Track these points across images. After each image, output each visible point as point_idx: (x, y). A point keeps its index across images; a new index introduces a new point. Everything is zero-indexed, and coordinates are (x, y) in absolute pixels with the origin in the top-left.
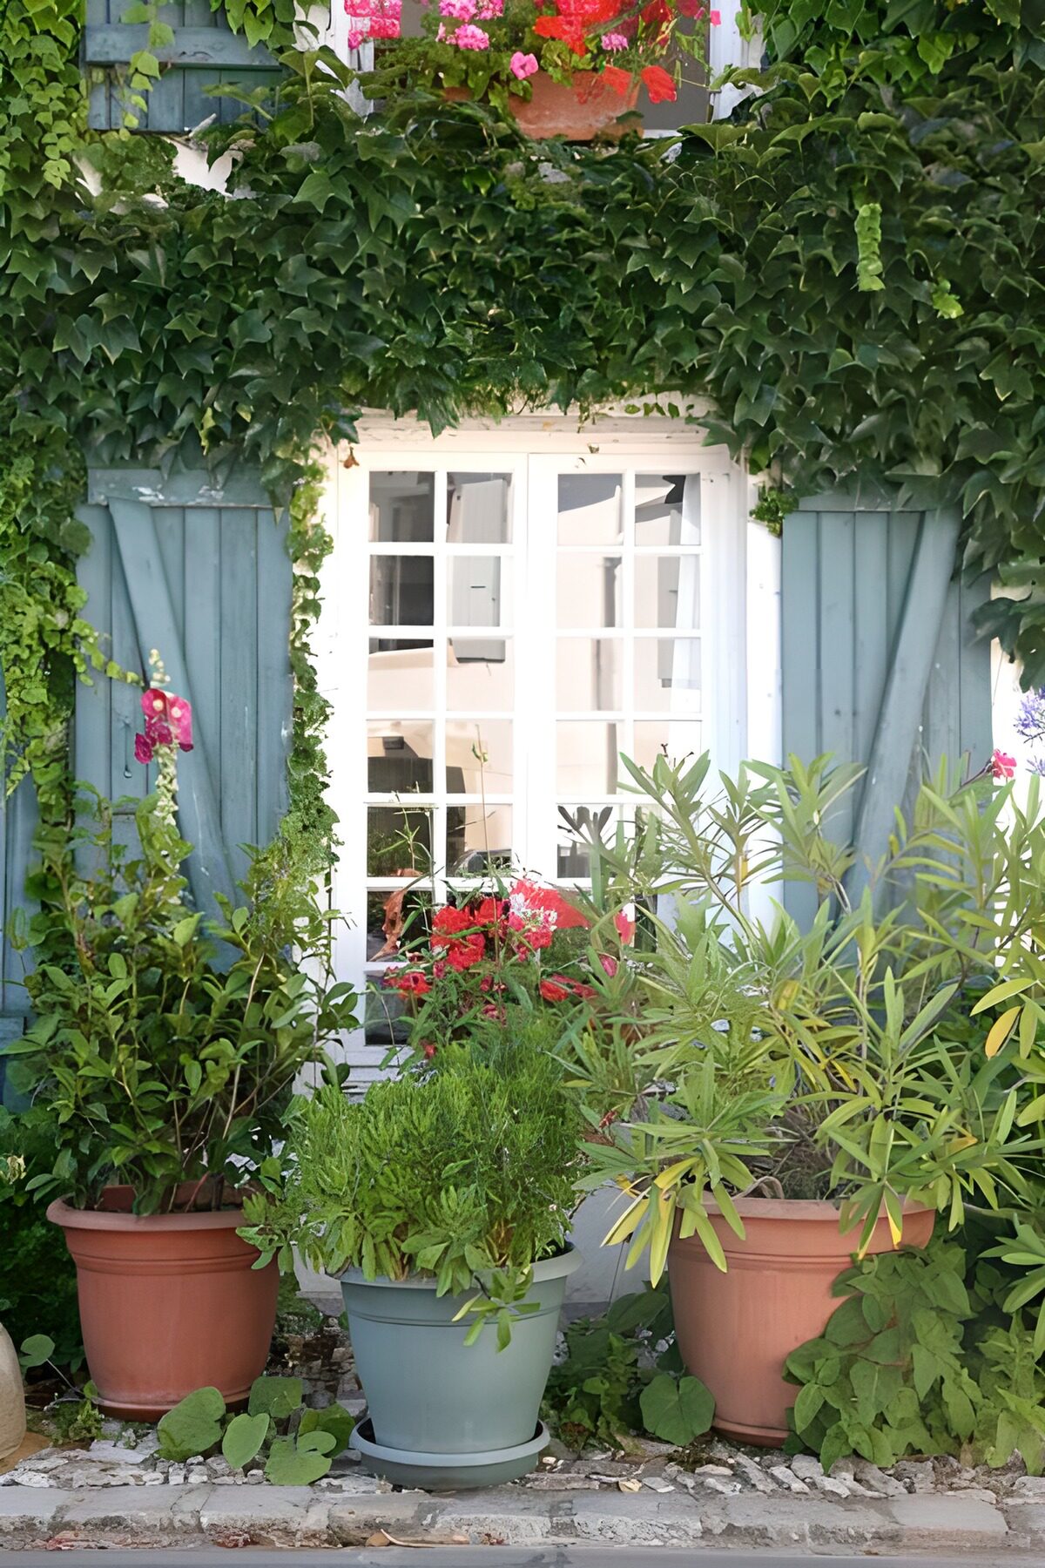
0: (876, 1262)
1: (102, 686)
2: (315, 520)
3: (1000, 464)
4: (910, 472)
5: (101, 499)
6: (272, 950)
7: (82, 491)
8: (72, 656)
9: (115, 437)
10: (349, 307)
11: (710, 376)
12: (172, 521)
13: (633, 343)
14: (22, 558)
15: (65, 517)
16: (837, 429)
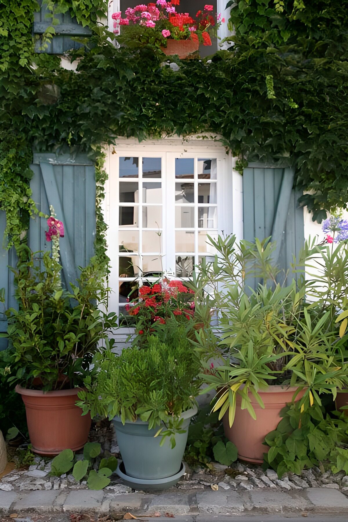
0: (294, 405)
1: (38, 219)
2: (103, 169)
3: (309, 153)
4: (281, 156)
5: (37, 162)
6: (88, 301)
7: (32, 160)
8: (28, 210)
9: (41, 143)
10: (113, 104)
11: (223, 126)
12: (59, 169)
13: (199, 116)
14: (12, 180)
15: (26, 168)
16: (260, 143)
